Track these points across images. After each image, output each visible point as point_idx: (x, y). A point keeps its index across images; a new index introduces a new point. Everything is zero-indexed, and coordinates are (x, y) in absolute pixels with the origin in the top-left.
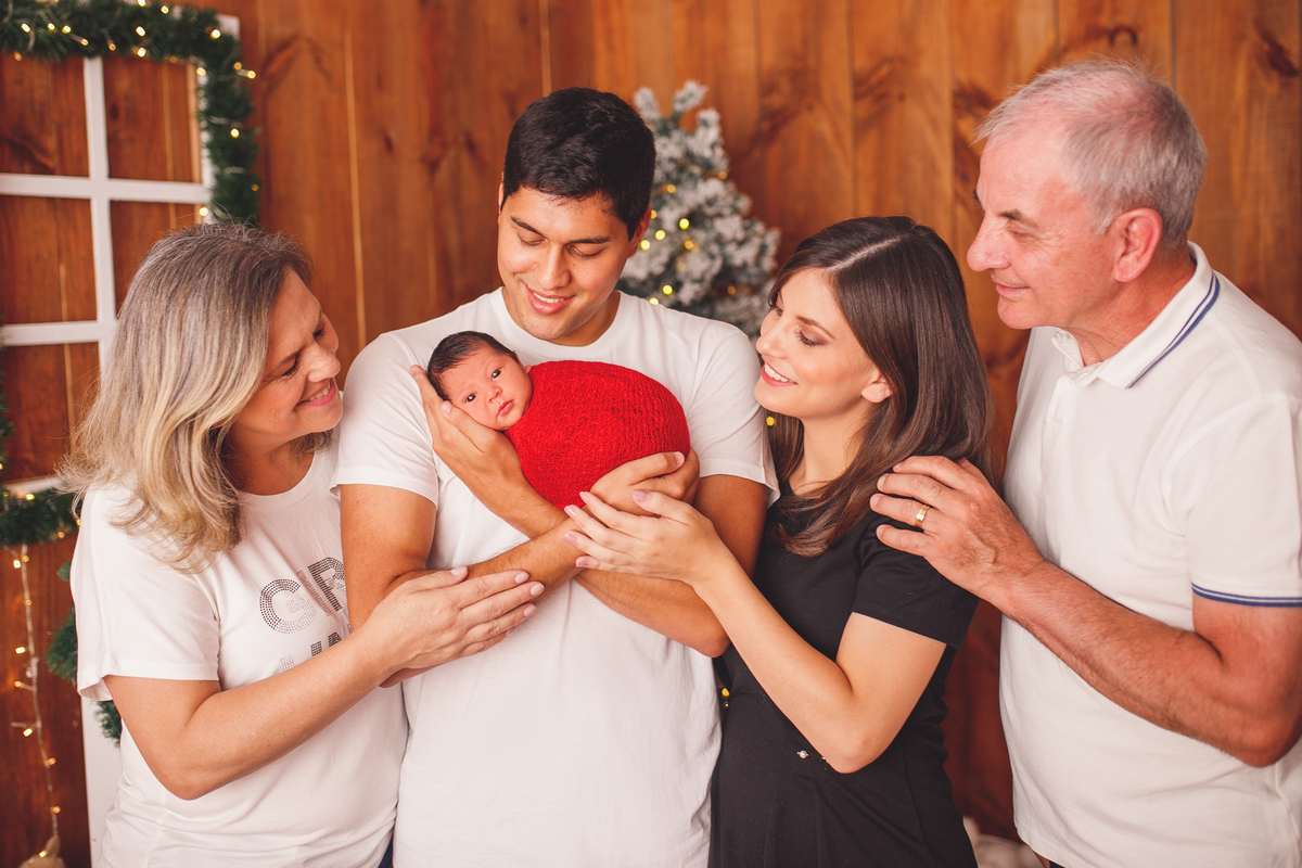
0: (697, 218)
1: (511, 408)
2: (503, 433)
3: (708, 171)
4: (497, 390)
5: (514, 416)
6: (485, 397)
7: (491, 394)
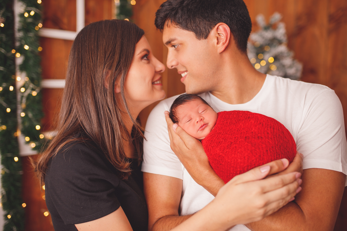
0: (277, 58)
1: (206, 127)
2: (200, 141)
3: (280, 42)
4: (201, 118)
5: (207, 131)
6: (195, 120)
7: (198, 119)
